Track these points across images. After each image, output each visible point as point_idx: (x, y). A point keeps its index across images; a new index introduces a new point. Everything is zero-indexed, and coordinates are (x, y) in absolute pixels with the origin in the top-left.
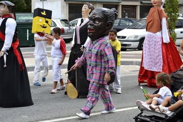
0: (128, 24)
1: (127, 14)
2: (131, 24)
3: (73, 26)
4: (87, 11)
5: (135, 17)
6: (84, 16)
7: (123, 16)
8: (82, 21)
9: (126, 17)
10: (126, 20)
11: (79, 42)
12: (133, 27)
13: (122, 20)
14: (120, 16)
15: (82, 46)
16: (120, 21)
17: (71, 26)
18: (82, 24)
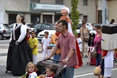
0: (47, 27)
1: (46, 20)
2: (49, 27)
3: (11, 28)
4: (20, 19)
5: (51, 22)
6: (18, 22)
7: (44, 22)
8: (17, 25)
9: (46, 22)
10: (46, 24)
11: (14, 39)
12: (50, 29)
13: (43, 24)
14: (42, 22)
15: (17, 41)
16: (42, 25)
17: (10, 28)
18: (17, 27)
